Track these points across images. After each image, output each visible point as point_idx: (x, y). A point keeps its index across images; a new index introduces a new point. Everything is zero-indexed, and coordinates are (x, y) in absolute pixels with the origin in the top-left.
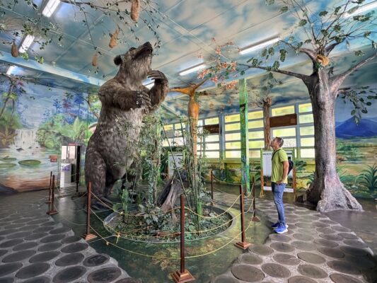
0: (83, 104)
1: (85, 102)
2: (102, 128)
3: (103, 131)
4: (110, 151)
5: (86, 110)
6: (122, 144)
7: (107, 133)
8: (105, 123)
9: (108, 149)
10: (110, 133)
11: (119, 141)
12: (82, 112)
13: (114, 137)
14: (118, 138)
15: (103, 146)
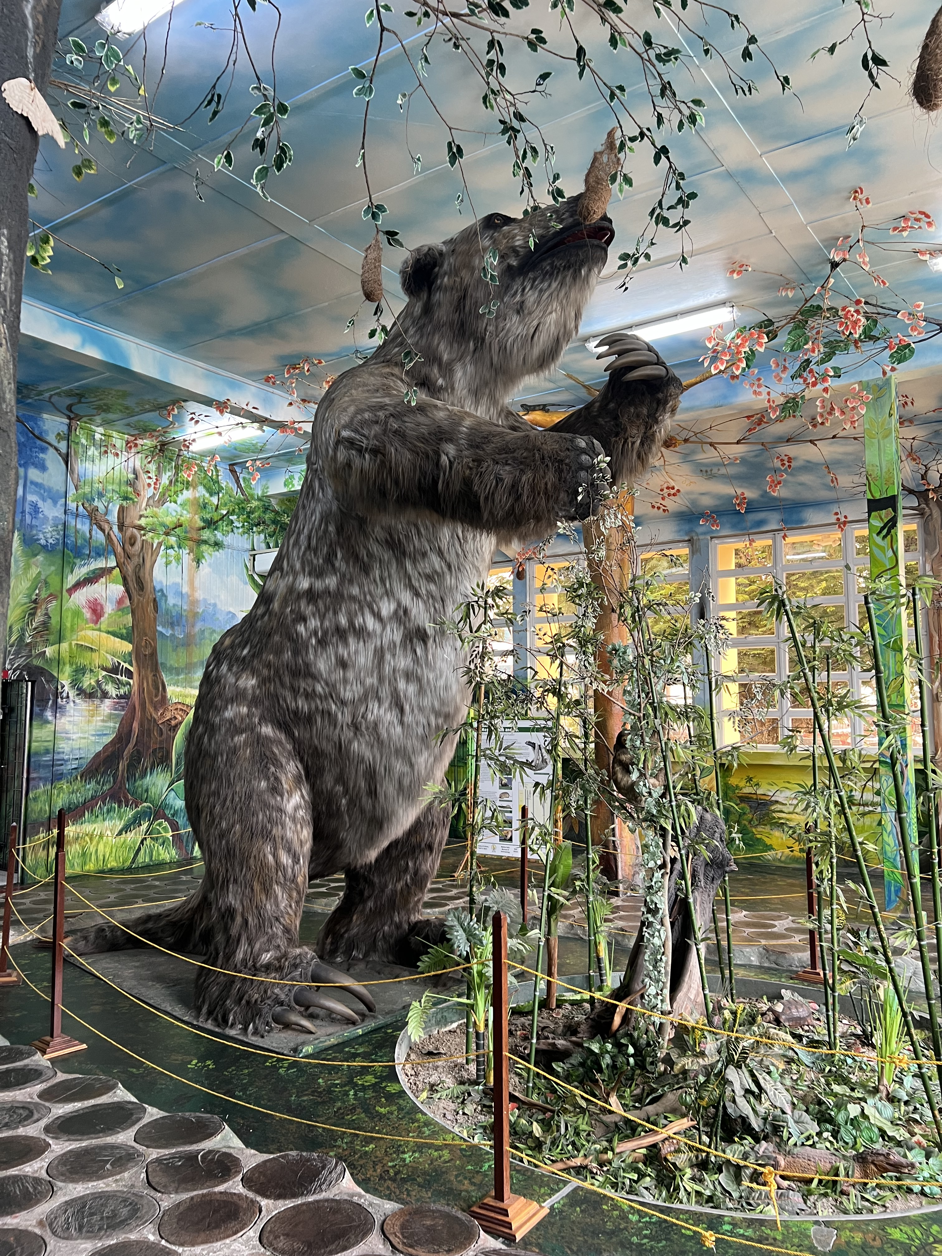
0: (43, 467)
1: (52, 459)
2: (308, 609)
3: (313, 623)
4: (355, 727)
5: (53, 497)
6: (421, 691)
7: (341, 634)
8: (331, 582)
9: (344, 717)
10: (361, 633)
11: (409, 676)
12: (36, 509)
13: (380, 654)
14: (403, 662)
15: (310, 696)
